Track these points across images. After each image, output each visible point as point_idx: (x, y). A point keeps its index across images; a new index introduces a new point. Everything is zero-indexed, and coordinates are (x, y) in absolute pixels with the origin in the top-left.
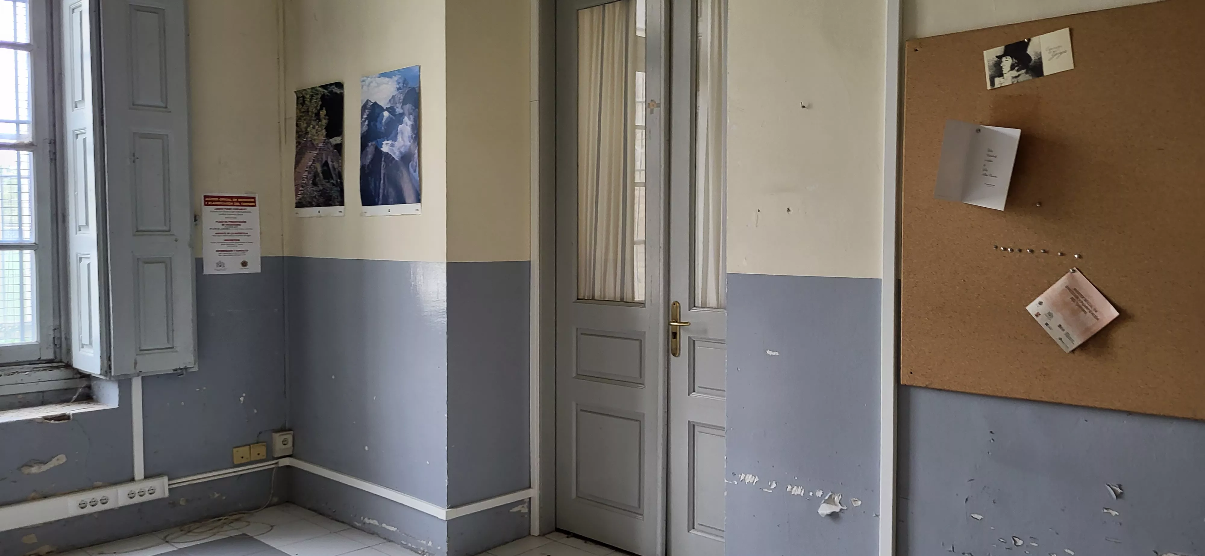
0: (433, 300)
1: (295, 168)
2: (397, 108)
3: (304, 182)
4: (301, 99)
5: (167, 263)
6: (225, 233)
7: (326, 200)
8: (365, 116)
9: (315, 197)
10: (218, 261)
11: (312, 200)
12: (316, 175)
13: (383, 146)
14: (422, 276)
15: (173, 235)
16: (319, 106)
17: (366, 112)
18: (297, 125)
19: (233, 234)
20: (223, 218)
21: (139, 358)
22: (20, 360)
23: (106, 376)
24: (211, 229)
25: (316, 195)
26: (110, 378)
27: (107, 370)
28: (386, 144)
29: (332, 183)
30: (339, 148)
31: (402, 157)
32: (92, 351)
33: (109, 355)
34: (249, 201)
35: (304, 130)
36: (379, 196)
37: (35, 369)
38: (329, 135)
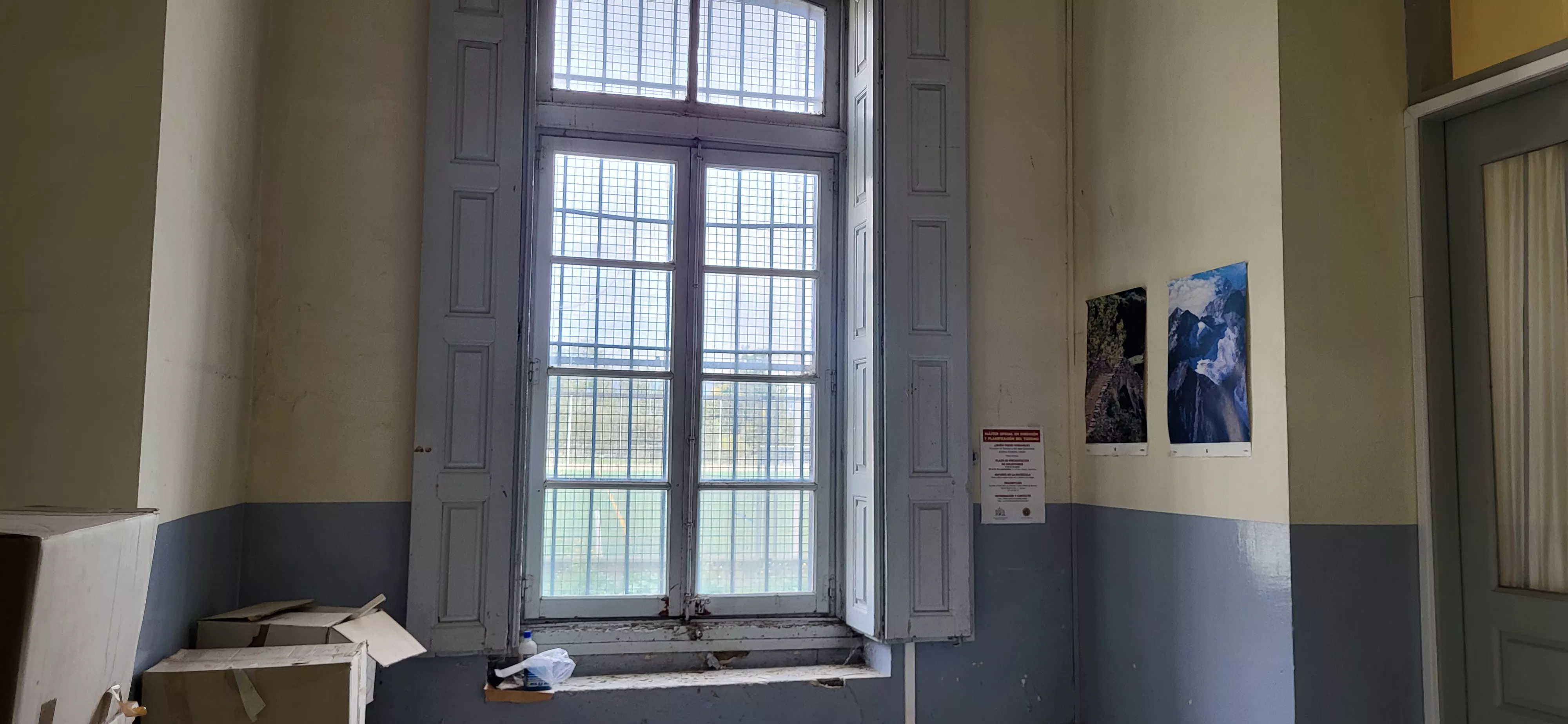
0: (1272, 575)
1: (1086, 394)
2: (1216, 317)
3: (1097, 411)
4: (1094, 309)
5: (943, 508)
6: (1005, 474)
7: (1124, 435)
8: (1174, 329)
9: (1110, 430)
10: (997, 509)
11: (1107, 434)
12: (1111, 404)
13: (1198, 366)
14: (1254, 541)
15: (951, 477)
16: (1115, 317)
17: (1174, 324)
18: (1088, 342)
19: (1014, 475)
20: (1003, 456)
21: (912, 620)
22: (797, 612)
23: (879, 638)
24: (990, 469)
25: (1111, 428)
26: (883, 642)
27: (880, 631)
28: (1202, 364)
29: (1132, 413)
30: (1141, 369)
31: (1223, 381)
32: (866, 608)
33: (882, 614)
34: (1033, 435)
35: (1096, 347)
36: (1193, 431)
37: (811, 623)
38: (1128, 354)
